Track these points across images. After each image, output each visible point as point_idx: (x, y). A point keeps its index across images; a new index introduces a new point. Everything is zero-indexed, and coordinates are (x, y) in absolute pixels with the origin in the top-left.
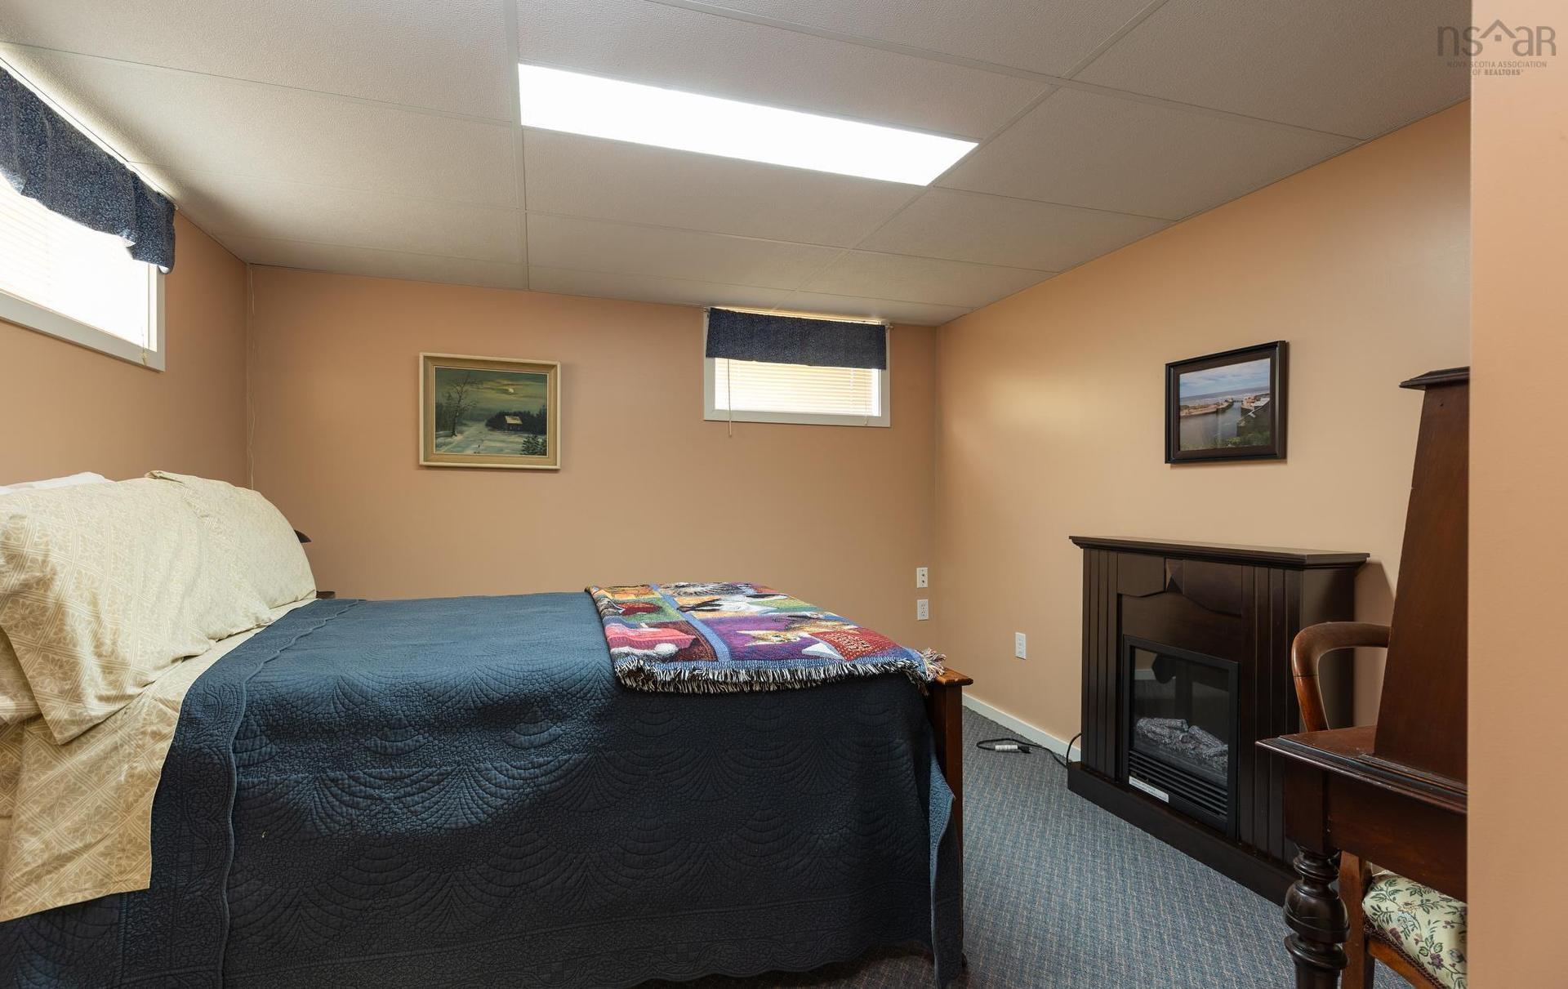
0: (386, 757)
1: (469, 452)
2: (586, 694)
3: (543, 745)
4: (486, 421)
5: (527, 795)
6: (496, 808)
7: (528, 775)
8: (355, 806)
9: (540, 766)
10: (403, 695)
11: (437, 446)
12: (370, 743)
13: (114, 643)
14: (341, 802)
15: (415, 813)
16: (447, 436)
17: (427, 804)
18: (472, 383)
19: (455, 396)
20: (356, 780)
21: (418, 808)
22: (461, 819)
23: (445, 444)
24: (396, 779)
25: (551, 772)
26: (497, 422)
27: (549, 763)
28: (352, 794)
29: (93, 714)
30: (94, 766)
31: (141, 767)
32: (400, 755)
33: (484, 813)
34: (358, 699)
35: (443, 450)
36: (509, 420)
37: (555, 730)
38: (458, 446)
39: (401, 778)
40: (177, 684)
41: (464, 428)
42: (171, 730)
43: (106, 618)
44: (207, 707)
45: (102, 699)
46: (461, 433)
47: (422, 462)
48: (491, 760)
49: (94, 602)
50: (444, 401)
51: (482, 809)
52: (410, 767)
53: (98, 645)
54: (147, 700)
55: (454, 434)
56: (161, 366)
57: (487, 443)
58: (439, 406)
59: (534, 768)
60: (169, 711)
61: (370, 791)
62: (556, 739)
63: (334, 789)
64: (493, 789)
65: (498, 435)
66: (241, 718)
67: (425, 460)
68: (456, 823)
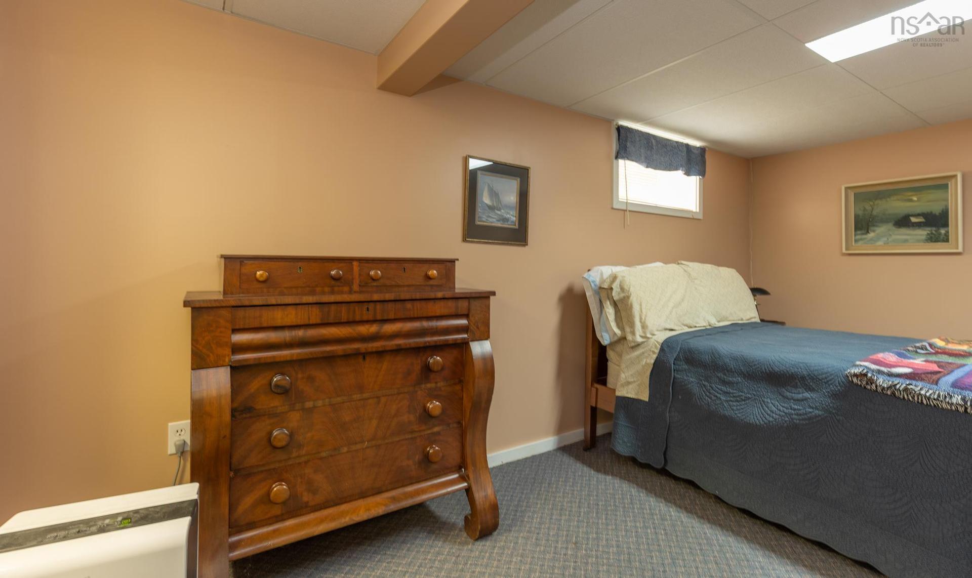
0: (724, 383)
1: (880, 243)
2: (828, 381)
3: (798, 400)
4: (893, 222)
5: (786, 421)
6: (769, 421)
7: (787, 412)
8: (711, 398)
9: (795, 410)
10: (735, 359)
11: (856, 241)
12: (719, 375)
13: (645, 319)
14: (706, 395)
15: (733, 410)
16: (863, 234)
17: (738, 407)
18: (881, 199)
19: (868, 208)
20: (712, 388)
21: (735, 408)
22: (752, 419)
23: (861, 239)
24: (727, 393)
25: (800, 415)
26: (903, 222)
27: (800, 410)
28: (710, 393)
29: (638, 340)
30: (638, 357)
31: (648, 361)
32: (730, 384)
33: (763, 421)
34: (717, 356)
35: (860, 243)
36: (913, 220)
37: (807, 395)
38: (871, 239)
39: (729, 393)
40: (662, 337)
41: (875, 228)
42: (657, 351)
43: (644, 311)
44: (668, 346)
45: (642, 337)
46: (874, 231)
47: (844, 251)
48: (771, 399)
49: (641, 305)
50: (860, 213)
51: (762, 419)
52: (734, 390)
53: (641, 319)
54: (652, 340)
55: (869, 233)
56: (701, 217)
57: (894, 237)
58: (856, 217)
59: (791, 409)
60: (658, 345)
61: (716, 394)
62: (806, 399)
63: (704, 389)
64: (769, 412)
65: (904, 230)
66: (677, 353)
67: (847, 249)
68: (749, 421)
